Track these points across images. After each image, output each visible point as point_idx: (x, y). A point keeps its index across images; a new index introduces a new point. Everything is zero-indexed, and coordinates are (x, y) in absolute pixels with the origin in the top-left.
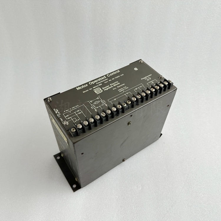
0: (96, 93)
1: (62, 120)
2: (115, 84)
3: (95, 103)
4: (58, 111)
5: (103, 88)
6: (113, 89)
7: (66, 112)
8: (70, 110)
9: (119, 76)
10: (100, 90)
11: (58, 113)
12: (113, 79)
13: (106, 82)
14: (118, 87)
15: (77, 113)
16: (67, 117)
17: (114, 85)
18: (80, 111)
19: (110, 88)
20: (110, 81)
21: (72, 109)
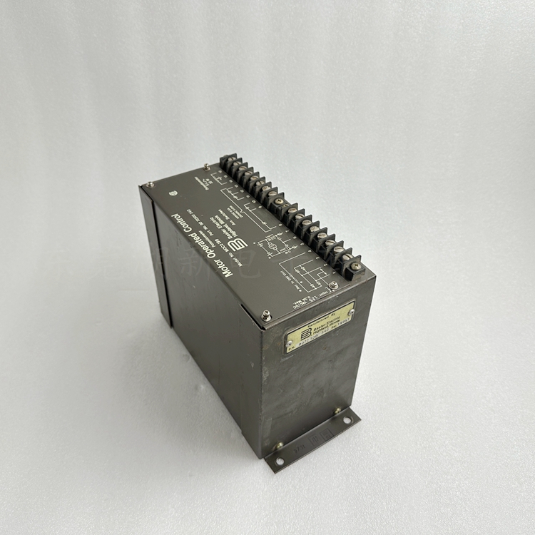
0: (243, 247)
1: (324, 293)
2: (217, 221)
3: (275, 248)
4: (300, 301)
5: (230, 237)
6: (234, 224)
7: (301, 288)
8: (296, 283)
9: (194, 216)
10: (235, 241)
11: (307, 301)
12: (201, 224)
13: (211, 233)
14: (227, 218)
15: (302, 272)
16: (317, 285)
17: (222, 222)
18: (299, 269)
19: (229, 229)
20: (206, 228)
21: (292, 280)
